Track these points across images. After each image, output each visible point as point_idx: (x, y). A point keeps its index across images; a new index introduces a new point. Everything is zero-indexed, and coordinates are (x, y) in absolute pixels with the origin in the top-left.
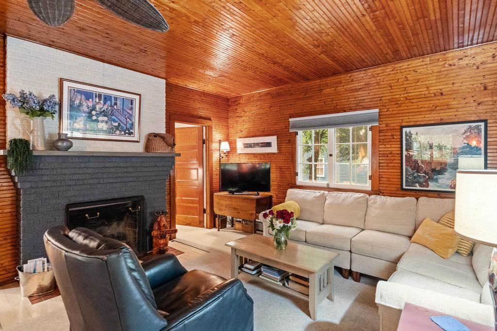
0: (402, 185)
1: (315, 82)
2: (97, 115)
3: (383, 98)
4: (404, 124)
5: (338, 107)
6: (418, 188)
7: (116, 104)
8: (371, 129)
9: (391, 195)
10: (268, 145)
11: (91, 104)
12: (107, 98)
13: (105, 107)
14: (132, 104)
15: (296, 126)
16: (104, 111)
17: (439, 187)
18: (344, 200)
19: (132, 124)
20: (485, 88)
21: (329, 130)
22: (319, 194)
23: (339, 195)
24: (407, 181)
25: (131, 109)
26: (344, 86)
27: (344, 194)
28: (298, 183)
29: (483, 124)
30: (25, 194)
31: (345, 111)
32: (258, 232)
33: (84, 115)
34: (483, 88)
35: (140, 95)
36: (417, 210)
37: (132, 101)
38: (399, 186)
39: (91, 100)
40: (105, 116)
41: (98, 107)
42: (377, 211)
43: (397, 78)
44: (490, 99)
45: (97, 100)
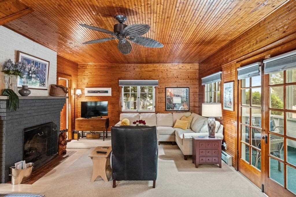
0: (166, 109)
1: (132, 64)
2: (32, 73)
3: (159, 76)
4: (166, 87)
5: (142, 77)
6: (171, 110)
7: (39, 67)
8: (155, 87)
9: (164, 113)
10: (107, 92)
11: (29, 67)
12: (36, 63)
13: (35, 69)
14: (45, 67)
15: (122, 84)
16: (34, 71)
17: (177, 109)
18: (148, 116)
19: (45, 79)
20: (189, 77)
21: (138, 87)
22: (136, 115)
23: (145, 114)
24: (167, 108)
25: (45, 70)
26: (144, 69)
27: (147, 114)
28: (122, 111)
29: (188, 89)
30: (7, 124)
31: (145, 80)
32: (101, 138)
33: (26, 73)
34: (188, 77)
35: (49, 62)
36: (173, 117)
37: (46, 65)
38: (165, 110)
39: (29, 64)
40: (35, 74)
41: (32, 68)
42: (160, 119)
43: (164, 69)
44: (189, 81)
45: (32, 65)
